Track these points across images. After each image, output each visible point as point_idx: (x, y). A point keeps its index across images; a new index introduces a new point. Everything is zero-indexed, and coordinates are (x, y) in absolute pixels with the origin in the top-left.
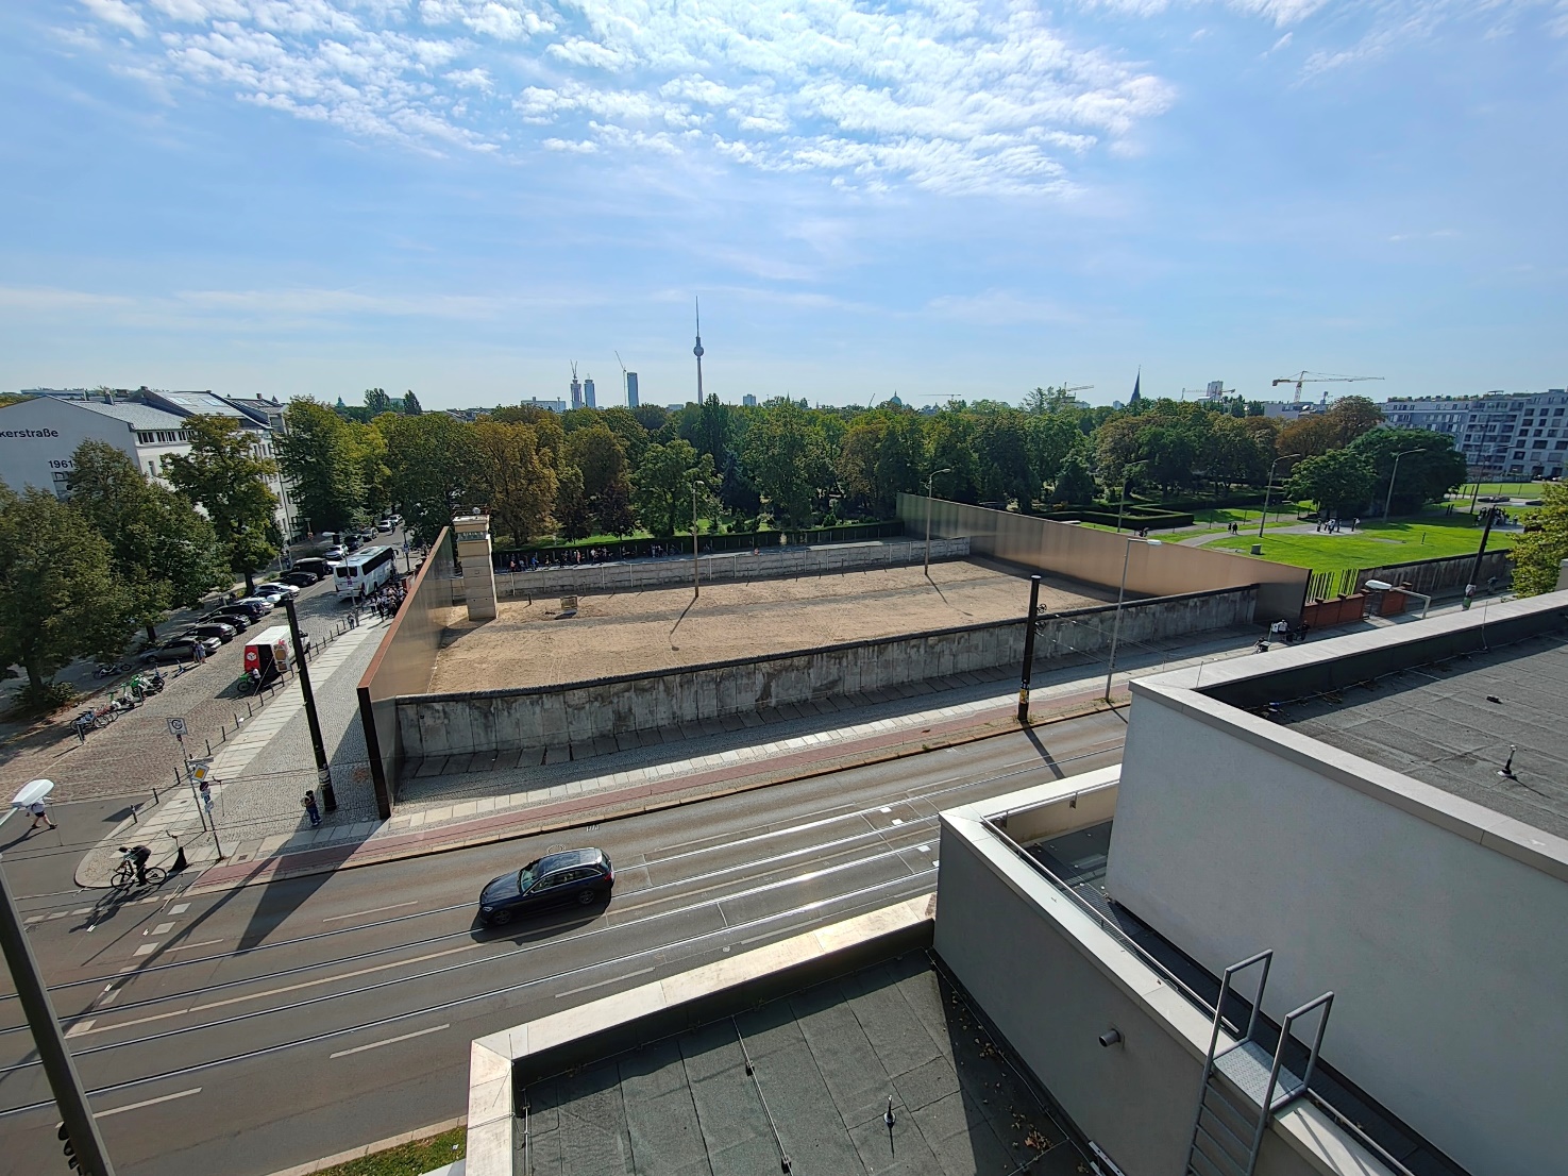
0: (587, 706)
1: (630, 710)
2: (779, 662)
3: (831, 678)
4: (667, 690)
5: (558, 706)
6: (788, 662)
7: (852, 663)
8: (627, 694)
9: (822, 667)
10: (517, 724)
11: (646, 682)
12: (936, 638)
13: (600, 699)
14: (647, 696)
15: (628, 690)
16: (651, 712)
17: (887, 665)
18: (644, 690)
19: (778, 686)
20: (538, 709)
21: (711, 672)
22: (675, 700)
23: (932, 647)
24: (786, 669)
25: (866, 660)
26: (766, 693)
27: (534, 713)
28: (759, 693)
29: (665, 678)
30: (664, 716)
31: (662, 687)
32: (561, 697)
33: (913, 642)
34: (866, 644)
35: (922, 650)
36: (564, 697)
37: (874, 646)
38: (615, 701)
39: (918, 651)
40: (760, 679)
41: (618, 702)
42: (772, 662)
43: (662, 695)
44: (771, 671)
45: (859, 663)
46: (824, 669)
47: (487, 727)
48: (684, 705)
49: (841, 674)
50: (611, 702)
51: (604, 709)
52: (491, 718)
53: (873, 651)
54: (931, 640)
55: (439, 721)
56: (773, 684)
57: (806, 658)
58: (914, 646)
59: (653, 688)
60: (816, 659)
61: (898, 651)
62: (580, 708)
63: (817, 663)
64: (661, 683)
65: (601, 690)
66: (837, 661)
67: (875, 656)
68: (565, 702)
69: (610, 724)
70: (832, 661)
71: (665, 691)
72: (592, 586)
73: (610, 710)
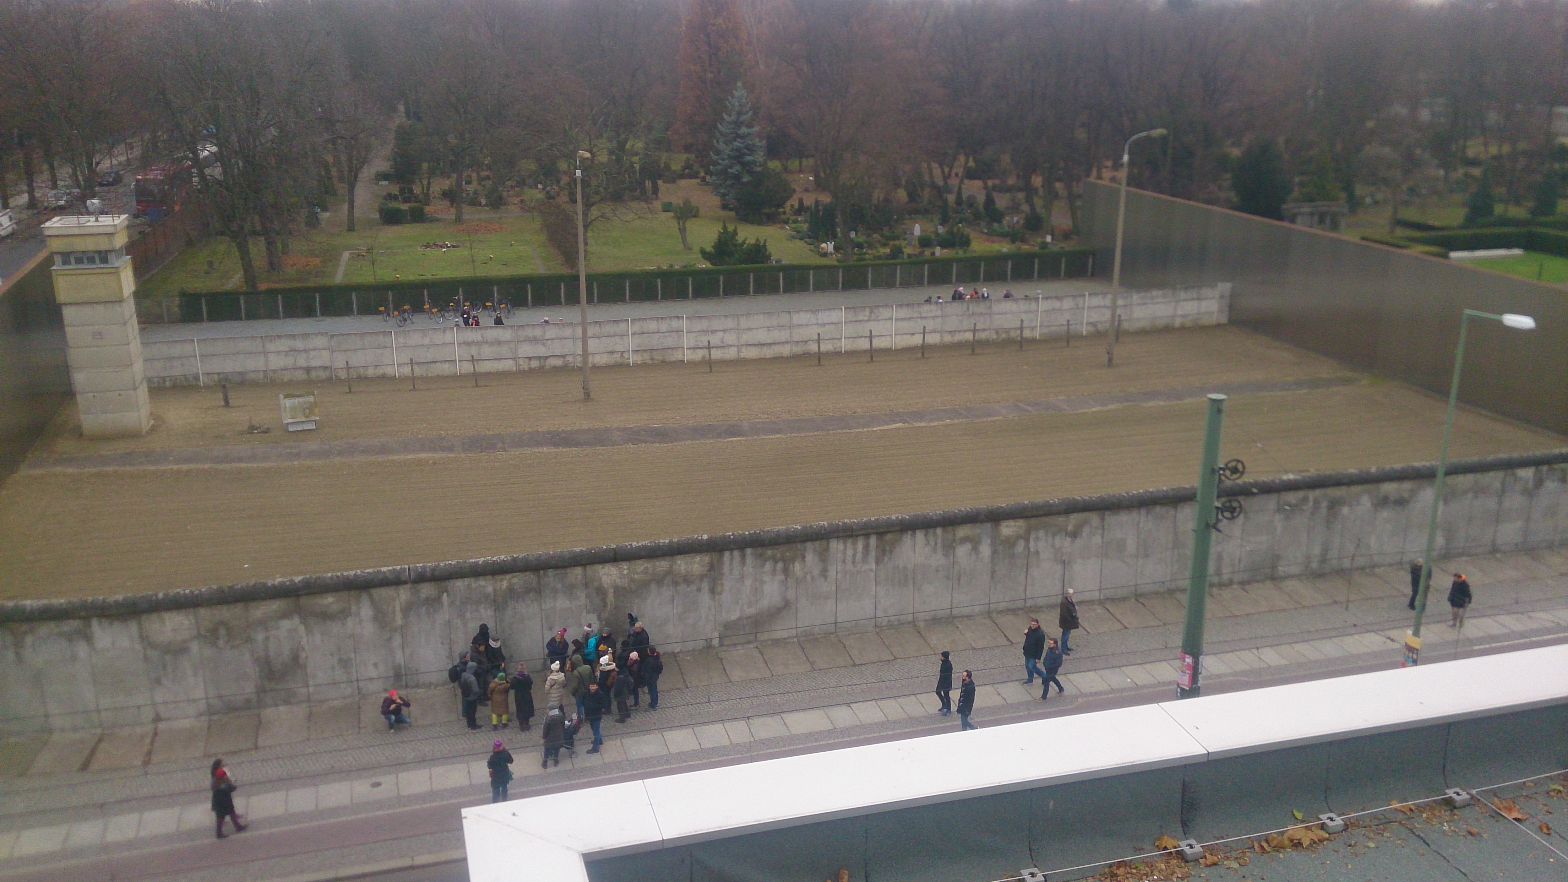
0: (195, 647)
1: (295, 658)
2: (641, 566)
3: (765, 603)
4: (381, 618)
5: (127, 643)
6: (662, 565)
7: (816, 572)
8: (286, 624)
9: (742, 578)
11: (329, 599)
12: (1021, 523)
13: (222, 632)
14: (335, 628)
15: (285, 615)
16: (345, 663)
17: (901, 578)
18: (325, 616)
20: (82, 649)
21: (482, 582)
22: (397, 641)
23: (1010, 543)
24: (659, 580)
25: (849, 566)
27: (74, 658)
29: (376, 592)
30: (372, 673)
31: (366, 610)
32: (133, 626)
33: (963, 531)
34: (847, 533)
35: (985, 550)
36: (140, 628)
37: (867, 536)
38: (260, 637)
39: (975, 549)
41: (267, 639)
42: (625, 566)
43: (368, 629)
44: (625, 582)
45: (832, 573)
46: (748, 582)
49: (791, 594)
50: (249, 640)
51: (235, 655)
53: (866, 547)
54: (1008, 529)
57: (706, 559)
58: (965, 540)
59: (344, 614)
60: (730, 561)
61: (927, 549)
62: (179, 650)
63: (731, 570)
64: (365, 600)
65: (225, 613)
66: (780, 565)
67: (872, 559)
68: (141, 636)
69: (249, 688)
70: (768, 566)
71: (375, 618)
72: (371, 372)
73: (247, 656)
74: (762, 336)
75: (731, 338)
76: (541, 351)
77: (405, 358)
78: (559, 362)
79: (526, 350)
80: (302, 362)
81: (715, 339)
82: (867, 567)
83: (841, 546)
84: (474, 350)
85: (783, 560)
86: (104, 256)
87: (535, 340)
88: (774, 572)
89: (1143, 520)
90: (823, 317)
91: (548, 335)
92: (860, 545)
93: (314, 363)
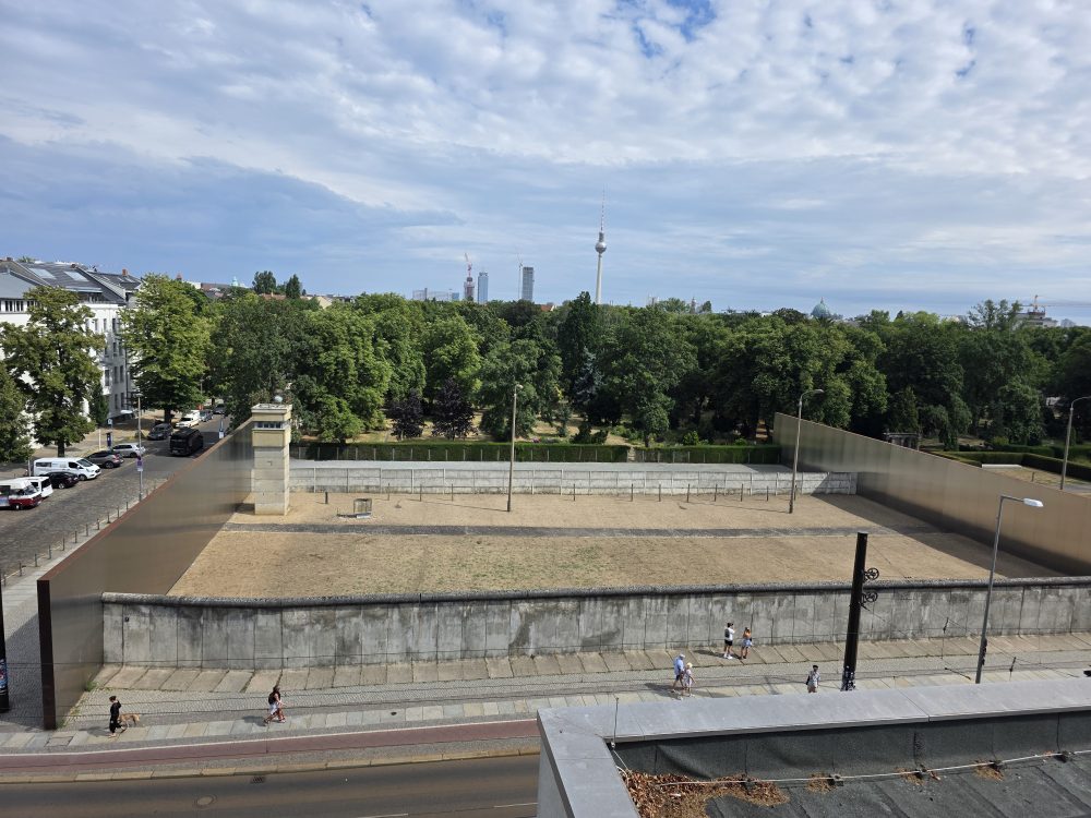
0: (307, 629)
1: (357, 638)
2: (540, 605)
3: (606, 629)
4: (403, 620)
5: (274, 624)
6: (552, 604)
7: (635, 614)
8: (354, 620)
9: (595, 614)
10: (227, 639)
11: (377, 608)
12: (748, 596)
13: (322, 622)
14: (379, 624)
15: (356, 615)
17: (681, 621)
18: (374, 617)
19: (538, 631)
20: (250, 626)
21: (457, 606)
22: (410, 633)
23: (743, 605)
24: (550, 611)
25: (653, 613)
26: (523, 637)
27: (246, 630)
28: (514, 637)
29: (402, 607)
30: (395, 651)
31: (396, 616)
32: (278, 616)
33: (716, 599)
34: (654, 594)
35: (728, 608)
36: (281, 617)
37: (664, 597)
38: (340, 626)
39: (723, 608)
40: (515, 619)
42: (532, 603)
43: (396, 625)
44: (532, 612)
45: (644, 614)
46: (598, 616)
47: (194, 640)
48: (421, 641)
49: (620, 626)
50: (335, 627)
51: (326, 634)
52: (199, 629)
53: (663, 603)
54: (741, 599)
55: (144, 627)
56: (532, 628)
57: (576, 602)
58: (717, 602)
59: (386, 615)
60: (588, 605)
61: (697, 606)
62: (298, 629)
63: (589, 608)
64: (396, 610)
65: (325, 612)
66: (616, 608)
67: (666, 609)
68: (281, 620)
69: (332, 653)
70: (609, 608)
71: (400, 621)
72: (399, 489)
73: (333, 636)
74: (602, 483)
75: (586, 483)
76: (487, 484)
77: (417, 483)
78: (495, 490)
79: (479, 483)
80: (366, 483)
81: (577, 483)
82: (662, 613)
83: (649, 601)
84: (453, 482)
85: (617, 605)
86: (279, 425)
87: (484, 478)
88: (612, 612)
89: (817, 599)
90: (635, 476)
91: (491, 476)
92: (659, 601)
93: (372, 484)
